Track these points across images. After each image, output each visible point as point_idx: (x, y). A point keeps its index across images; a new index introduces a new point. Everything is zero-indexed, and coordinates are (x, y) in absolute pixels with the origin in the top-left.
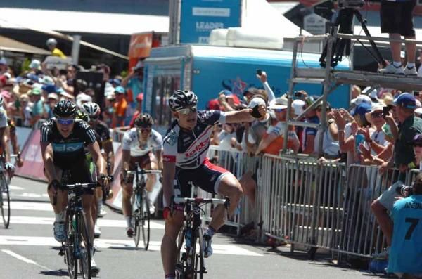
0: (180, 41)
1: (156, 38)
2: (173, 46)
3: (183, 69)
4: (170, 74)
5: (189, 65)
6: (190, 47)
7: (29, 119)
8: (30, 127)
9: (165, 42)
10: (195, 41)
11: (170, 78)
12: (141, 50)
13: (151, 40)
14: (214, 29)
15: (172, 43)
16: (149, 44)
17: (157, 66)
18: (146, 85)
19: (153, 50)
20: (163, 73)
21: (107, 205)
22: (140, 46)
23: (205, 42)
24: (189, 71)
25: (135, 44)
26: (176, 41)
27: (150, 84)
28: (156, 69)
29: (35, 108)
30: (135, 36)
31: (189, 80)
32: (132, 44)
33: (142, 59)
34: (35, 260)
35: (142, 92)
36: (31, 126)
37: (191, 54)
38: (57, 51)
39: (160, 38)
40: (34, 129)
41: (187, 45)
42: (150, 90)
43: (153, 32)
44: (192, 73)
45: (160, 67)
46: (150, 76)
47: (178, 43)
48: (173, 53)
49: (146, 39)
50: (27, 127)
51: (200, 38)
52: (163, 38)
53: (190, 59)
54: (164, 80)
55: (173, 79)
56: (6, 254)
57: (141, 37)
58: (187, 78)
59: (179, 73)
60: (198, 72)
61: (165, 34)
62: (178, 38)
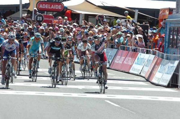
1: (171, 10)
4: (177, 26)
7: (116, 45)
8: (117, 49)
9: (174, 12)
11: (176, 27)
13: (168, 11)
15: (177, 13)
16: (167, 13)
17: (171, 23)
18: (166, 30)
19: (169, 16)
20: (173, 25)
21: (150, 82)
22: (163, 14)
25: (162, 13)
26: (179, 12)
27: (168, 30)
28: (171, 24)
29: (119, 40)
30: (162, 9)
32: (160, 13)
33: (165, 19)
34: (119, 105)
35: (164, 33)
36: (117, 48)
38: (128, 16)
39: (172, 11)
40: (118, 49)
42: (168, 32)
43: (169, 8)
46: (168, 27)
49: (166, 11)
50: (115, 48)
52: (174, 10)
54: (174, 28)
55: (178, 28)
56: (107, 102)
57: (164, 10)
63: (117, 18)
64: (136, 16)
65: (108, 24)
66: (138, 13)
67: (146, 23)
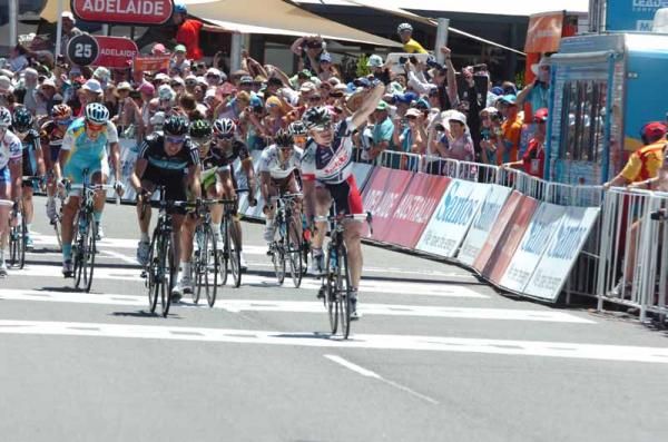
0: (607, 27)
1: (569, 21)
2: (597, 34)
3: (611, 72)
4: (591, 78)
5: (621, 64)
6: (623, 38)
7: (368, 150)
8: (370, 162)
9: (583, 26)
10: (632, 27)
11: (590, 84)
12: (545, 40)
13: (561, 25)
14: (661, 7)
15: (594, 31)
16: (557, 29)
17: (570, 66)
18: (552, 95)
19: (565, 42)
20: (578, 77)
21: (491, 285)
22: (541, 34)
23: (647, 29)
24: (621, 74)
25: (536, 31)
26: (600, 27)
27: (559, 95)
28: (569, 70)
29: (378, 132)
30: (537, 17)
31: (620, 88)
32: (531, 29)
33: (548, 54)
34: (375, 371)
35: (546, 106)
36: (372, 161)
37: (624, 47)
38: (412, 43)
39: (575, 22)
40: (375, 164)
41: (618, 33)
42: (558, 103)
43: (564, 11)
44: (626, 76)
45: (574, 68)
46: (560, 82)
47: (604, 29)
48: (596, 45)
49: (553, 23)
50: (365, 162)
51: (639, 22)
52: (580, 22)
53: (623, 55)
54: (581, 87)
55: (595, 88)
56: (330, 361)
57: (545, 19)
58: (617, 85)
59: (605, 76)
60: (636, 75)
61: (583, 15)
62: (604, 23)
63: (369, 49)
64: (441, 42)
65: (335, 72)
66: (450, 32)
67: (476, 69)
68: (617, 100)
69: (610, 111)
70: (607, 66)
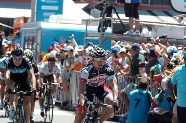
0: (36, 21)
1: (25, 19)
2: (33, 23)
3: (37, 33)
4: (32, 35)
5: (40, 31)
6: (40, 23)
9: (29, 21)
10: (43, 20)
11: (31, 37)
12: (19, 24)
13: (23, 20)
14: (51, 15)
16: (22, 22)
18: (21, 40)
19: (24, 25)
20: (28, 35)
23: (47, 21)
24: (40, 34)
27: (23, 40)
28: (25, 33)
30: (16, 18)
31: (40, 38)
32: (15, 21)
33: (19, 29)
37: (40, 26)
39: (27, 20)
42: (23, 42)
43: (24, 17)
45: (27, 32)
46: (23, 36)
47: (35, 21)
48: (33, 26)
49: (21, 20)
51: (45, 19)
53: (40, 29)
54: (29, 38)
55: (33, 38)
57: (19, 19)
58: (39, 37)
59: (35, 35)
60: (44, 34)
61: (29, 18)
62: (35, 19)
68: (39, 41)
69: (37, 44)
70: (36, 32)
